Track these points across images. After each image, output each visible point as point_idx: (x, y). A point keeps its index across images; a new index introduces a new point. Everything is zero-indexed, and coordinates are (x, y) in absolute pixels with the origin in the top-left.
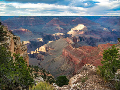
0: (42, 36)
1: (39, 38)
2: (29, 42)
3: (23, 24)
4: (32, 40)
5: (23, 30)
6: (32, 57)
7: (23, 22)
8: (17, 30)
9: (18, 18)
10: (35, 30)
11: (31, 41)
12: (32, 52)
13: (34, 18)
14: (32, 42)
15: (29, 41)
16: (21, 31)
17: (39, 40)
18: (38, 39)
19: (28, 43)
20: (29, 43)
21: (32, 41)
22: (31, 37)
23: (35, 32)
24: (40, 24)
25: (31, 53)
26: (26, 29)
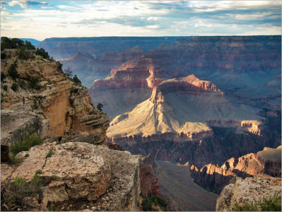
0: (260, 114)
1: (246, 119)
2: (206, 128)
3: (200, 65)
4: (219, 122)
5: (197, 83)
6: (204, 187)
7: (203, 56)
8: (176, 81)
9: (190, 44)
10: (237, 89)
11: (216, 125)
12: (211, 169)
13: (242, 45)
14: (217, 131)
15: (209, 124)
16: (191, 85)
17: (246, 126)
18: (243, 122)
19: (203, 132)
20: (207, 132)
21: (219, 126)
22: (220, 110)
23: (236, 96)
24: (262, 68)
25: (206, 169)
26: (206, 82)
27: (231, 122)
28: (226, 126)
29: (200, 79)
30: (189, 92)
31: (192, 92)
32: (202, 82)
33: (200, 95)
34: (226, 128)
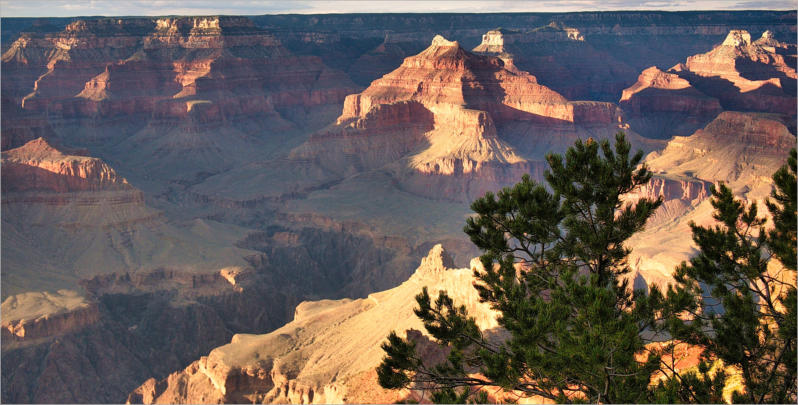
2: (74, 303)
4: (126, 279)
22: (128, 243)
24: (283, 109)
26: (85, 159)
27: (160, 275)
28: (145, 289)
29: (65, 153)
30: (30, 195)
31: (42, 195)
32: (68, 160)
33: (65, 201)
34: (147, 296)
